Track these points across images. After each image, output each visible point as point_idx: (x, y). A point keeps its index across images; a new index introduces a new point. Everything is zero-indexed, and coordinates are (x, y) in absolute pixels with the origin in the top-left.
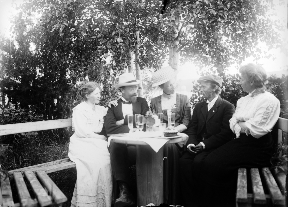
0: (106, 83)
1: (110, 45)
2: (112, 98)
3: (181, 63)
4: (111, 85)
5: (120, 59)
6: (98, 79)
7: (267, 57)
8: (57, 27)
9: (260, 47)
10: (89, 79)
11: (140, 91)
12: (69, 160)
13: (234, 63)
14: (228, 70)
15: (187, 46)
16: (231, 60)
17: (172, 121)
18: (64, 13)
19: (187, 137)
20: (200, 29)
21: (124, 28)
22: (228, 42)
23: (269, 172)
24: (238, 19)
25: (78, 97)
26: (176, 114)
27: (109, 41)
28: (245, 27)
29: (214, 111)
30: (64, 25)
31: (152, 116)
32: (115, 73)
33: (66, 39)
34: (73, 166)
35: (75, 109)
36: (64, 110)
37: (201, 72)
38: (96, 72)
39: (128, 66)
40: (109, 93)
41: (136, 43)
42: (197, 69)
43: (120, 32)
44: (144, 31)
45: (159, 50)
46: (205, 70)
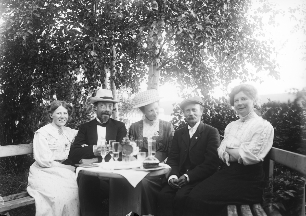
0: (77, 103)
1: (82, 59)
2: (83, 120)
3: (160, 83)
4: (82, 105)
5: (93, 77)
6: (67, 98)
7: (254, 80)
8: (20, 35)
9: (247, 69)
10: (57, 97)
11: (115, 113)
12: (27, 195)
13: (219, 85)
14: (213, 92)
15: (167, 65)
16: (216, 82)
17: (153, 149)
18: (29, 19)
19: (169, 168)
20: (185, 46)
21: (99, 40)
22: (212, 63)
23: (261, 210)
24: (226, 37)
25: (43, 118)
26: (159, 143)
27: (81, 54)
28: (233, 46)
29: (196, 138)
30: (28, 33)
31: (129, 143)
32: (87, 91)
33: (31, 50)
34: (33, 203)
35: (38, 132)
36: (26, 132)
37: (182, 94)
38: (66, 90)
39: (102, 85)
40: (80, 114)
41: (112, 59)
42: (178, 91)
43: (94, 44)
44: (122, 46)
45: (137, 68)
46: (187, 92)
